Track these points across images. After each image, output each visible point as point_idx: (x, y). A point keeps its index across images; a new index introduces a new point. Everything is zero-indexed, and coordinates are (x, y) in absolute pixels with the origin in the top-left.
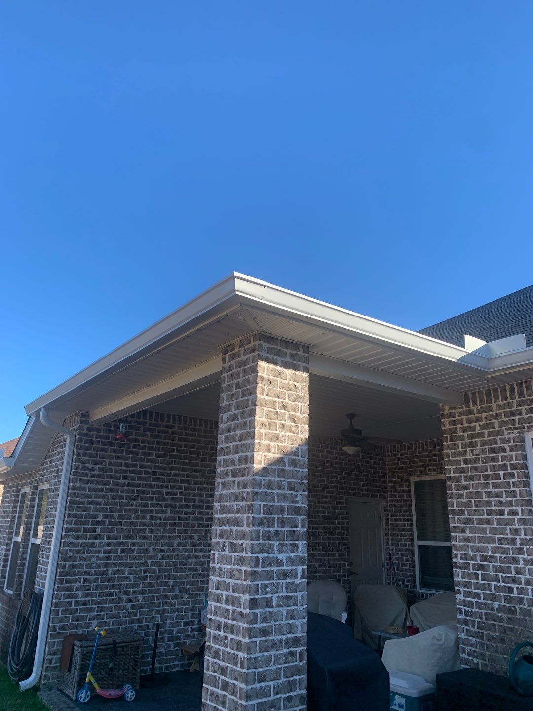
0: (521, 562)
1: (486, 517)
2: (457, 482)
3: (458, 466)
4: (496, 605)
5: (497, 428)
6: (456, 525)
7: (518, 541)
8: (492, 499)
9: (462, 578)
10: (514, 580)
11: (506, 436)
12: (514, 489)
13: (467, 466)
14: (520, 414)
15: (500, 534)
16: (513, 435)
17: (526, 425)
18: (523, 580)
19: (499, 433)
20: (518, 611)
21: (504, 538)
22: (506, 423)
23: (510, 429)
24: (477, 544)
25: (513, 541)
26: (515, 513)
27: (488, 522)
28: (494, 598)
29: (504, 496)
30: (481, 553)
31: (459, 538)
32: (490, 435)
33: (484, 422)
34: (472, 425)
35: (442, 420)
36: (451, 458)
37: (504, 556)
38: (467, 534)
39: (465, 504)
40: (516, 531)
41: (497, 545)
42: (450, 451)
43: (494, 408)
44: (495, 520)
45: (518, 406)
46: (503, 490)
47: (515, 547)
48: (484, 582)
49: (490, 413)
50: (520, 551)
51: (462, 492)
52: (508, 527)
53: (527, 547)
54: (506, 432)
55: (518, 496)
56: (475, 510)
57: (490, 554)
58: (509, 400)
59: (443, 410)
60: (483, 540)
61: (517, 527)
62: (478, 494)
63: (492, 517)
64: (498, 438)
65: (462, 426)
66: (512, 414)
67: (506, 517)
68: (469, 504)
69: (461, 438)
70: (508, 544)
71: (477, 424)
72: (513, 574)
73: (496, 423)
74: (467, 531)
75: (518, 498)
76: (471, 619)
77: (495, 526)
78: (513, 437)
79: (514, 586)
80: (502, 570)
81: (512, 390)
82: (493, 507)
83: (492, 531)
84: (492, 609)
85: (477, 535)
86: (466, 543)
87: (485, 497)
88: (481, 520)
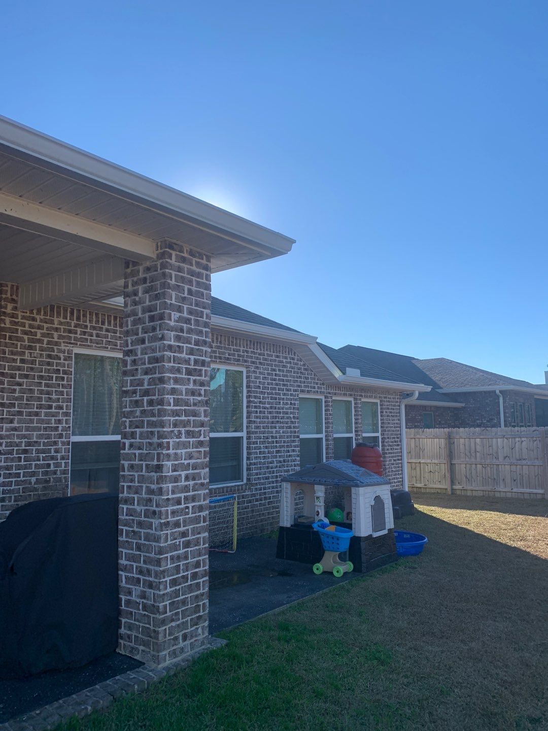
0: (60, 444)
4: (33, 479)
5: (56, 339)
6: (5, 416)
7: (60, 429)
9: (4, 462)
11: (63, 347)
13: (23, 365)
14: (76, 333)
15: (46, 424)
16: (68, 348)
17: (79, 343)
18: (59, 457)
19: (57, 344)
20: (52, 480)
21: (49, 427)
22: (64, 337)
23: (67, 343)
24: (24, 433)
25: (56, 429)
26: (61, 408)
27: (37, 414)
28: (33, 474)
29: (54, 394)
30: (26, 440)
31: (6, 428)
32: (49, 343)
33: (45, 331)
34: (33, 330)
35: (3, 317)
36: (7, 356)
38: (16, 425)
39: (16, 399)
40: (60, 421)
41: (42, 432)
42: (7, 349)
44: (43, 412)
45: (75, 326)
46: (54, 389)
47: (57, 433)
48: (25, 463)
49: (51, 325)
50: (61, 436)
51: (15, 387)
52: (53, 418)
54: (63, 344)
55: (65, 395)
56: (26, 404)
57: (35, 439)
60: (30, 429)
61: (61, 418)
62: (31, 391)
63: (41, 410)
66: (70, 331)
67: (53, 410)
68: (21, 398)
69: (21, 339)
70: (52, 431)
72: (53, 453)
74: (16, 422)
76: (8, 495)
77: (43, 417)
79: (51, 462)
80: (43, 452)
81: (72, 313)
82: (43, 403)
83: (42, 422)
84: (30, 483)
85: (24, 425)
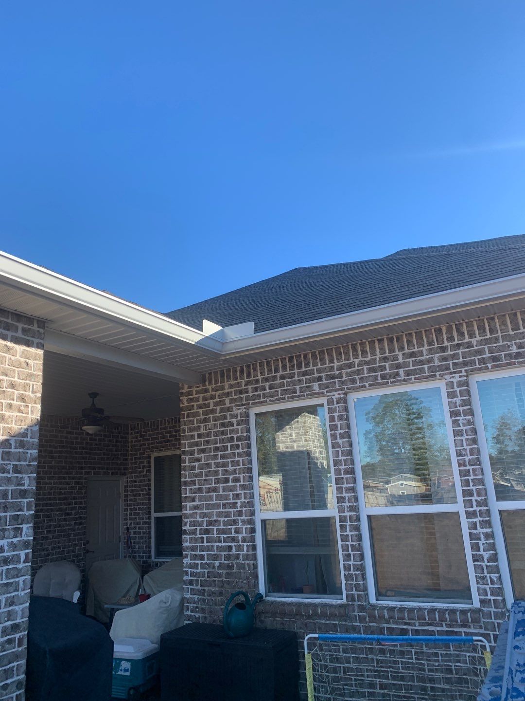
0: (240, 523)
1: (214, 485)
2: (191, 455)
3: (192, 441)
4: (217, 563)
5: (228, 405)
6: (188, 495)
7: (239, 505)
8: (220, 469)
9: (190, 543)
10: (234, 540)
11: (235, 412)
12: (238, 459)
13: (200, 439)
14: (247, 392)
15: (224, 500)
16: (240, 411)
17: (251, 402)
18: (240, 539)
19: (229, 409)
20: (235, 566)
21: (227, 503)
22: (235, 400)
23: (238, 405)
24: (205, 511)
25: (234, 505)
26: (237, 480)
27: (215, 490)
28: (216, 557)
29: (230, 465)
30: (207, 519)
31: (190, 507)
32: (221, 411)
33: (217, 399)
34: (206, 402)
35: (181, 398)
36: (186, 433)
37: (226, 519)
38: (197, 503)
39: (196, 476)
40: (237, 496)
41: (222, 510)
42: (186, 427)
43: (227, 387)
44: (221, 487)
45: (246, 385)
46: (229, 460)
47: (235, 510)
48: (208, 544)
49: (223, 391)
50: (240, 513)
51: (194, 464)
52: (231, 493)
53: (245, 509)
54: (234, 408)
55: (241, 465)
56: (205, 480)
57: (215, 518)
58: (239, 380)
59: (183, 388)
60: (210, 507)
61: (239, 492)
62: (208, 465)
63: (219, 485)
64: (228, 414)
65: (199, 403)
66: (241, 392)
67: (231, 484)
68: (200, 475)
69: (197, 414)
70: (231, 508)
71: (211, 402)
72: (233, 534)
73: (227, 400)
74: (197, 500)
75: (241, 466)
76: (195, 579)
77: (221, 493)
78: (240, 413)
79: (233, 544)
80: (224, 532)
81: (242, 371)
82: (220, 476)
83: (219, 498)
84: (214, 567)
85: (205, 503)
86: (195, 511)
87: (214, 468)
88: (209, 488)
